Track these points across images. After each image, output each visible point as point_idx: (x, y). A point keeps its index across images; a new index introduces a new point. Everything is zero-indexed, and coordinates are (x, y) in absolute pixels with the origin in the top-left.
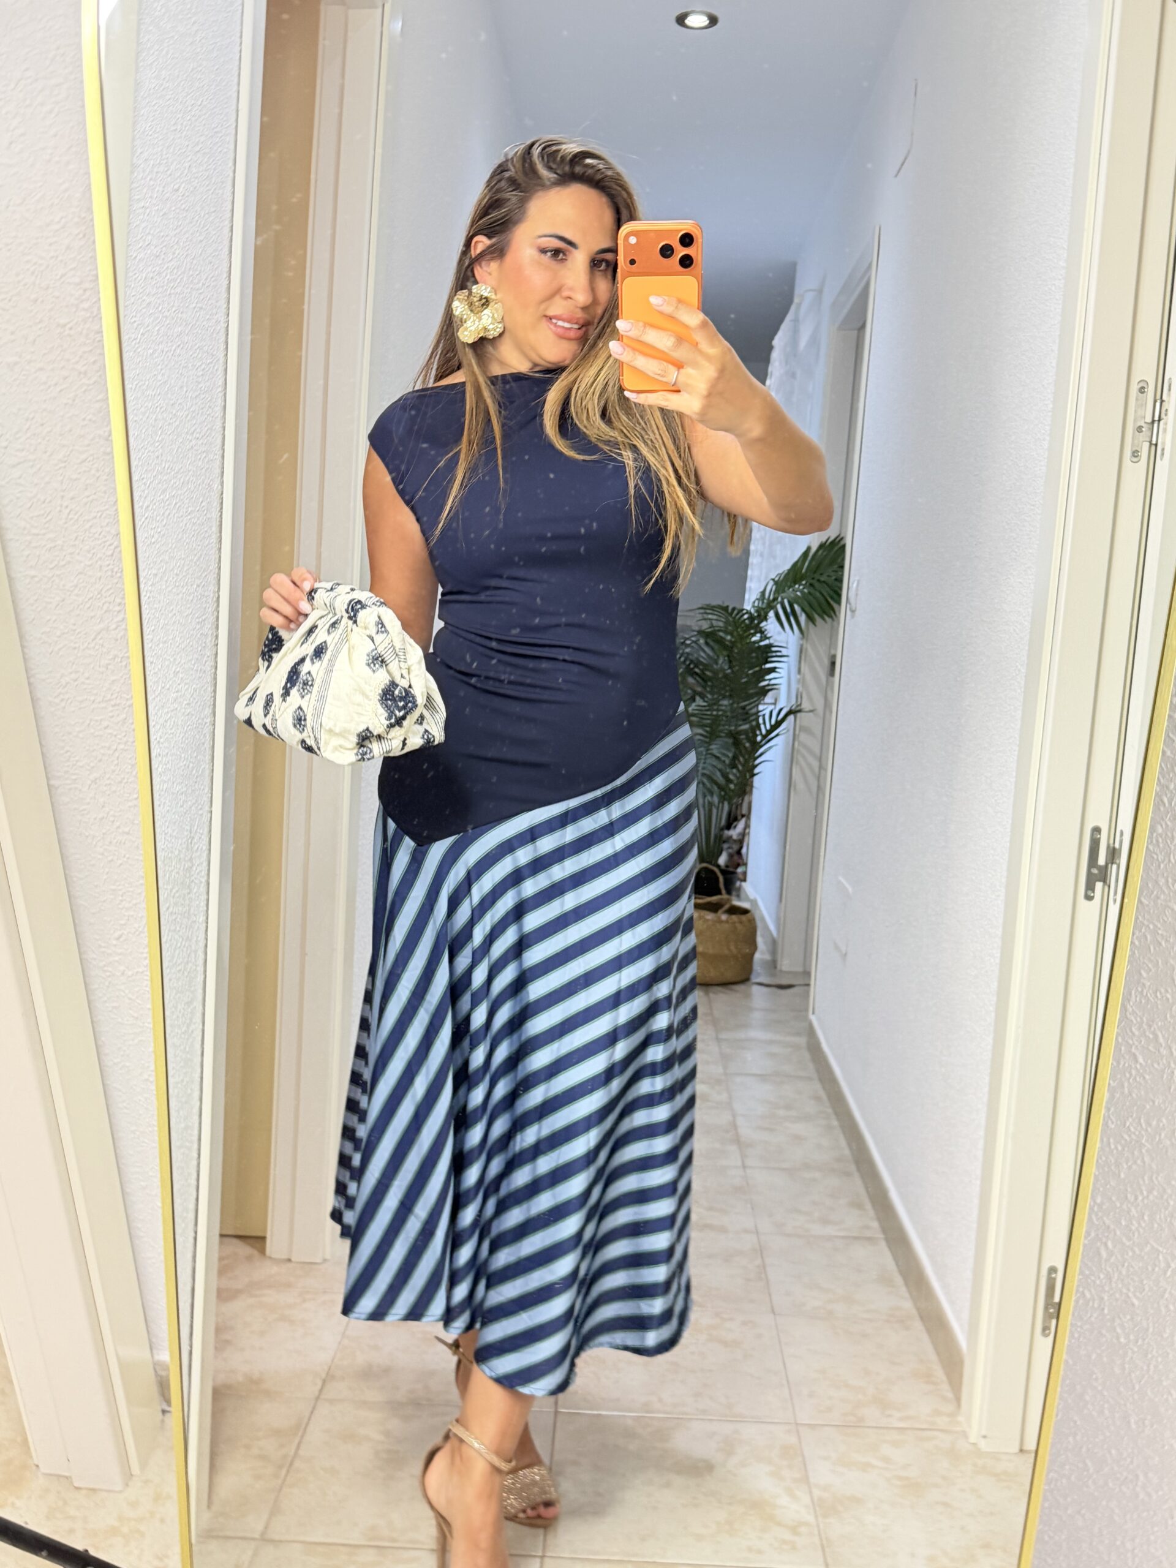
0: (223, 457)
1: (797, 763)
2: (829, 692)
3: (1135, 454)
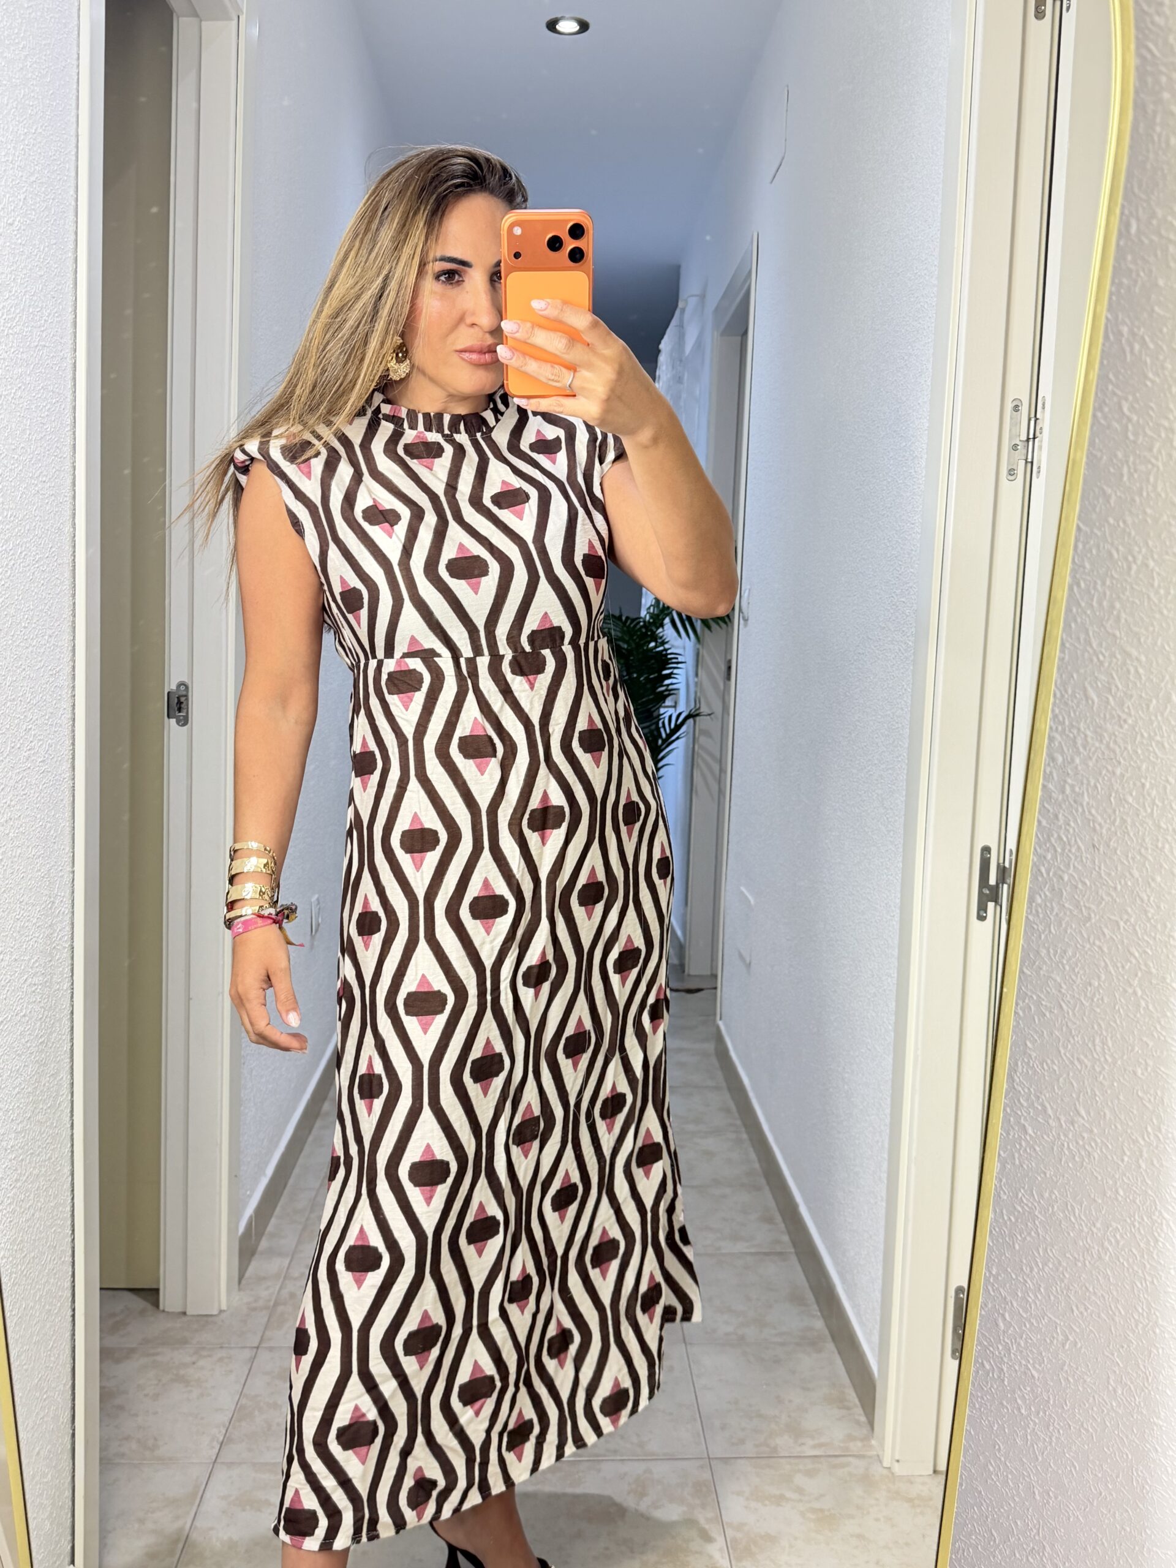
0: (74, 497)
1: (698, 765)
2: (726, 697)
3: (1011, 472)
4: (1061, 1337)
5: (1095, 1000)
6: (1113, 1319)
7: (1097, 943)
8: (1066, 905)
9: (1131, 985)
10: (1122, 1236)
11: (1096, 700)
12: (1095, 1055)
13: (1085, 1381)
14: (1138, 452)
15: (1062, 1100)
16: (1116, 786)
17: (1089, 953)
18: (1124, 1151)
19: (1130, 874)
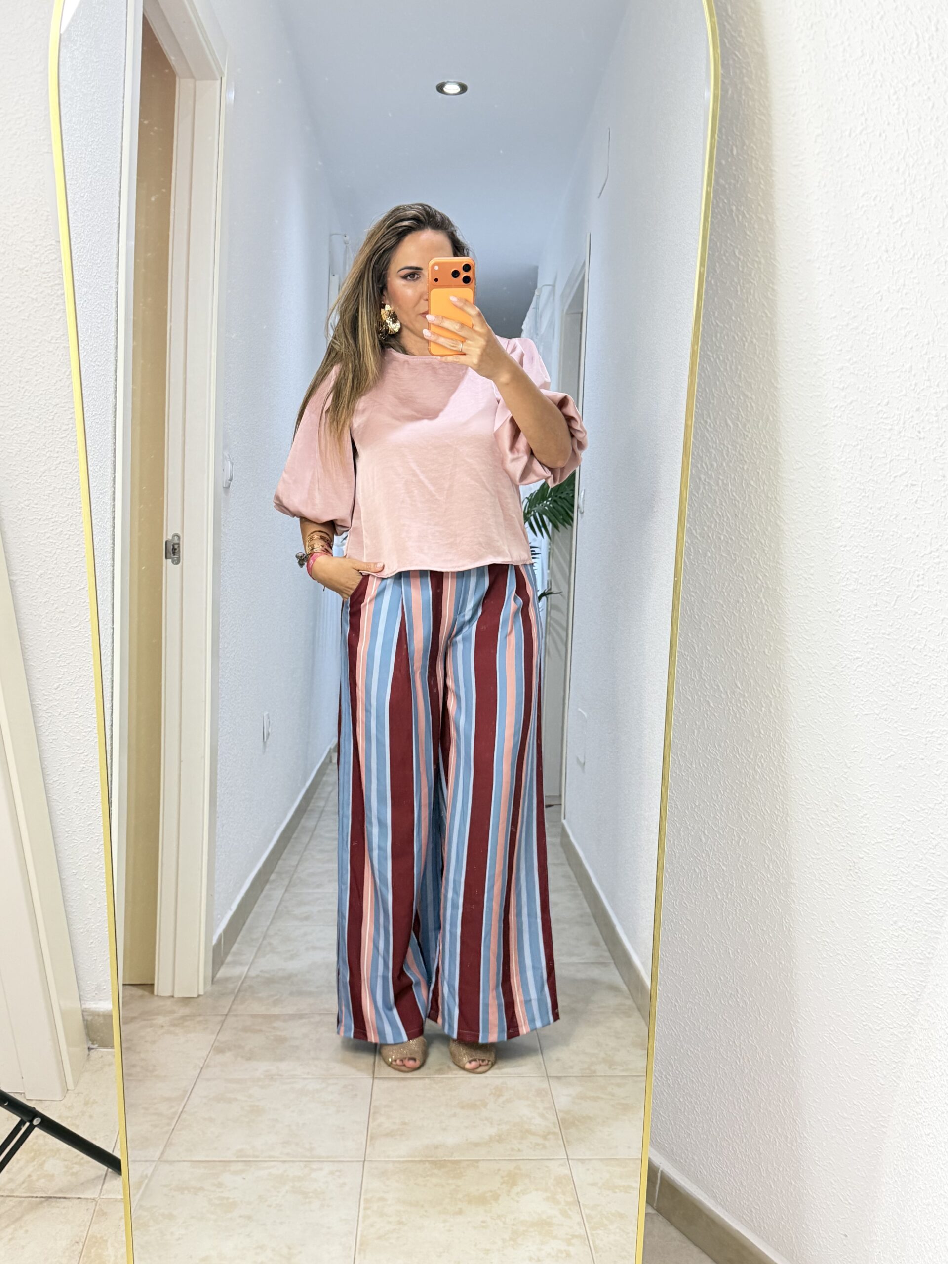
4: (736, 839)
5: (741, 611)
6: (764, 818)
7: (741, 575)
8: (724, 555)
9: (759, 597)
10: (765, 761)
11: (732, 426)
12: (743, 646)
13: (752, 865)
14: (744, 277)
15: (728, 680)
16: (745, 476)
17: (737, 582)
18: (761, 703)
19: (756, 529)
